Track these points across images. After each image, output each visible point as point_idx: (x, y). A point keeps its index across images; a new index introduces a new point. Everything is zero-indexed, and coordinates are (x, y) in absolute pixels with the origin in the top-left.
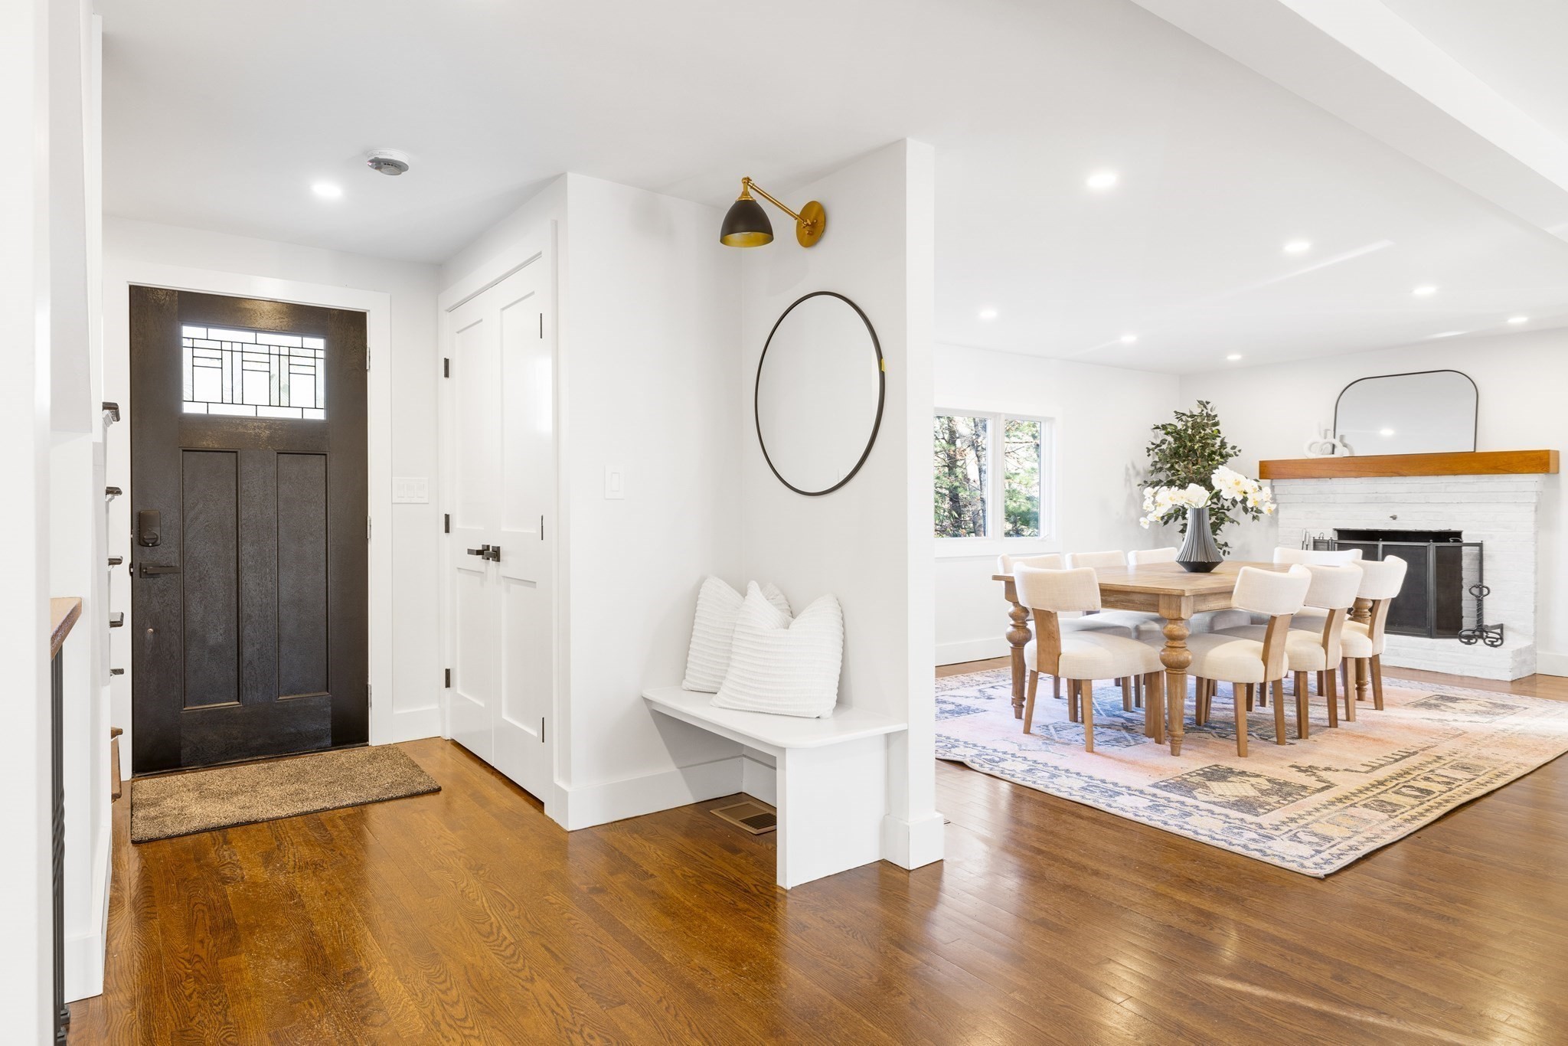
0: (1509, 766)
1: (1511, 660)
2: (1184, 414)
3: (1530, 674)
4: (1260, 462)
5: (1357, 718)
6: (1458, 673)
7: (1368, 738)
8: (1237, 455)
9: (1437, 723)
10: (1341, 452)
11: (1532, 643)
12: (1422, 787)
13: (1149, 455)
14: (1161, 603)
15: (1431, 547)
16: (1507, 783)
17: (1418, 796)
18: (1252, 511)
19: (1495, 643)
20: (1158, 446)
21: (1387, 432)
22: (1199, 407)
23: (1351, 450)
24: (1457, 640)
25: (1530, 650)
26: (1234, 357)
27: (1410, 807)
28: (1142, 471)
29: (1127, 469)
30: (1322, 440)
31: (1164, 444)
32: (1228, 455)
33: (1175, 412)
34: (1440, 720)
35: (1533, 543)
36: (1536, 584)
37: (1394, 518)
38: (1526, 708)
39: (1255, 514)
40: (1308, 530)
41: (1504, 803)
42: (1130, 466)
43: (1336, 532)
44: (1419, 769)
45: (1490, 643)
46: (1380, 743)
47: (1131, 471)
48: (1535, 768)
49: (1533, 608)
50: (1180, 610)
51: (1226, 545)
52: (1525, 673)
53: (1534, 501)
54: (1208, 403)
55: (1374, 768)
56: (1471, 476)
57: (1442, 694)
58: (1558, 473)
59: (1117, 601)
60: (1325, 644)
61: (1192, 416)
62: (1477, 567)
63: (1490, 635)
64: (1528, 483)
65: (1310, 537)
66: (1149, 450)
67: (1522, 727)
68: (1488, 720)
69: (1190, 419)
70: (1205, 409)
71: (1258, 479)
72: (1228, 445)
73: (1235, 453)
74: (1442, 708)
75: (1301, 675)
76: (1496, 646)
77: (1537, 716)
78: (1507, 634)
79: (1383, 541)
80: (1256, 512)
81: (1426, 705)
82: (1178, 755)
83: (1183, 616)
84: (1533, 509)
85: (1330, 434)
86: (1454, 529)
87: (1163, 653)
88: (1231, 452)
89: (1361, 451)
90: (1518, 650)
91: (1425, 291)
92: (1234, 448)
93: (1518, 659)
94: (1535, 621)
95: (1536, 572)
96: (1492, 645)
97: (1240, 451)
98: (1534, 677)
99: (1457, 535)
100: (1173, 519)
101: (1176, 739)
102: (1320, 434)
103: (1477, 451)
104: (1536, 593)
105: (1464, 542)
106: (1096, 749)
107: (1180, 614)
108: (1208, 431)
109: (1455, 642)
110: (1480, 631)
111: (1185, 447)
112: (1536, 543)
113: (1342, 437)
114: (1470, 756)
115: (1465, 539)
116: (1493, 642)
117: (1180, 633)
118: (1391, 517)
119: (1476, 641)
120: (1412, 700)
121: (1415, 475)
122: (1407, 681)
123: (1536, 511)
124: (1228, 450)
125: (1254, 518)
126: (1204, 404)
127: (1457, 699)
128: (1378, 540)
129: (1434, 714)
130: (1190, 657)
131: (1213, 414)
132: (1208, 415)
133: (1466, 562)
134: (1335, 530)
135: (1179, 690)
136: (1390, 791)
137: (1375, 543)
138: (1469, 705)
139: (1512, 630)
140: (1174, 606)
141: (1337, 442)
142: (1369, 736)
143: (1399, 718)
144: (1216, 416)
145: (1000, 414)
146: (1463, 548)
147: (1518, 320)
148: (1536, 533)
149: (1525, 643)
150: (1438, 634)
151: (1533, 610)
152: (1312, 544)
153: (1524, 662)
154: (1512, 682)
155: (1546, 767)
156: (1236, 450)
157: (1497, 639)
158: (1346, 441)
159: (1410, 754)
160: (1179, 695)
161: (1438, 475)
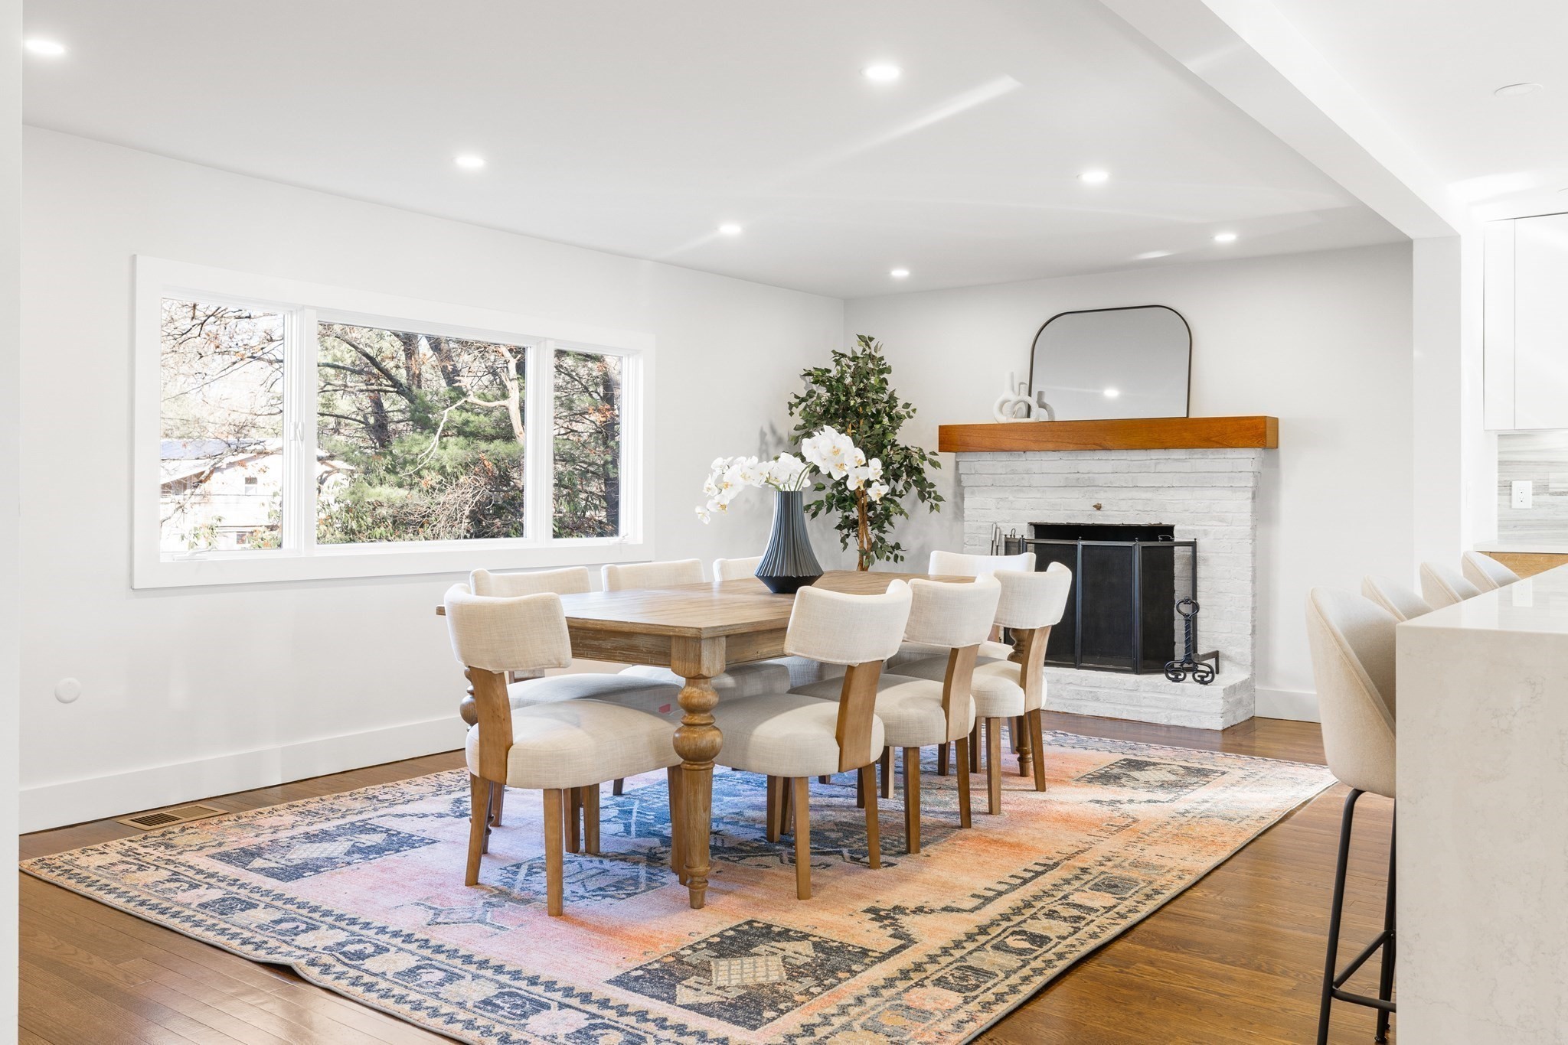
0: (1169, 876)
1: (1222, 701)
2: (843, 356)
3: (1247, 718)
4: (941, 427)
5: (1003, 807)
6: (1164, 722)
7: (1003, 844)
8: (911, 417)
9: (1105, 808)
10: (1039, 415)
11: (1249, 676)
12: (1038, 932)
13: (791, 414)
14: (674, 651)
15: (1137, 547)
16: (1156, 908)
17: (1024, 950)
18: (930, 497)
19: (1206, 679)
20: (803, 400)
21: (1111, 393)
22: (860, 345)
23: (1051, 413)
24: (1163, 676)
25: (1247, 685)
26: (900, 273)
27: (1003, 975)
28: (786, 438)
29: (763, 434)
30: (1014, 398)
31: (811, 397)
32: (900, 418)
33: (833, 351)
34: (1112, 803)
35: (1250, 541)
36: (1253, 596)
37: (1098, 507)
38: (1224, 773)
39: (934, 502)
40: (999, 525)
41: (1139, 947)
42: (767, 430)
43: (1033, 527)
44: (1049, 896)
45: (1199, 679)
46: (1017, 850)
47: (769, 438)
48: (1203, 875)
49: (1251, 628)
50: (700, 661)
51: (897, 546)
52: (1241, 717)
53: (1251, 485)
54: (871, 339)
55: (988, 900)
56: (1183, 451)
57: (1132, 757)
58: (1277, 447)
59: (615, 649)
60: (945, 704)
61: (855, 358)
62: (1190, 574)
63: (1201, 668)
64: (1243, 460)
65: (1000, 534)
66: (791, 406)
67: (1207, 805)
68: (1171, 796)
69: (852, 363)
70: (867, 349)
71: (937, 451)
72: (899, 402)
73: (908, 413)
74: (1123, 781)
75: (911, 753)
76: (1206, 683)
77: (1233, 785)
78: (1224, 665)
79: (1083, 539)
80: (934, 498)
81: (1105, 777)
82: (700, 907)
83: (705, 672)
84: (1250, 495)
85: (1025, 388)
86: (1166, 522)
87: (677, 735)
88: (903, 412)
89: (1064, 413)
90: (1231, 687)
91: (1095, 177)
92: (907, 406)
93: (1230, 700)
94: (1253, 646)
95: (1253, 581)
96: (1202, 682)
97: (914, 410)
98: (1251, 721)
99: (1168, 530)
100: (824, 509)
101: (696, 879)
102: (1013, 390)
103: (1191, 416)
104: (1254, 609)
105: (1176, 540)
106: (568, 907)
107: (700, 668)
108: (873, 380)
109: (1160, 679)
110: (1192, 663)
111: (838, 402)
112: (1254, 540)
113: (1040, 394)
114: (1126, 864)
115: (1178, 537)
116: (1202, 677)
117: (703, 701)
118: (1094, 506)
119: (1185, 676)
120: (1091, 769)
121: (1120, 448)
122: (1097, 739)
123: (1254, 498)
124: (899, 409)
125: (932, 507)
126: (867, 341)
127: (1147, 764)
128: (1077, 539)
129: (1108, 793)
130: (718, 740)
131: (878, 355)
132: (871, 357)
133: (1180, 568)
134: (1031, 524)
135: (700, 797)
136: (988, 947)
137: (1073, 542)
138: (1158, 773)
139: (1228, 658)
140: (692, 655)
141: (1033, 401)
142: (1008, 839)
143: (1062, 803)
144: (882, 359)
145: (546, 339)
146: (1176, 548)
147: (1226, 238)
148: (1254, 528)
149: (1243, 676)
150: (1145, 667)
151: (1250, 631)
152: (1004, 544)
153: (1240, 702)
154: (1224, 730)
155: (1218, 872)
156: (910, 409)
157: (1208, 673)
158: (1046, 400)
159: (1050, 867)
160: (700, 805)
161: (1146, 448)
